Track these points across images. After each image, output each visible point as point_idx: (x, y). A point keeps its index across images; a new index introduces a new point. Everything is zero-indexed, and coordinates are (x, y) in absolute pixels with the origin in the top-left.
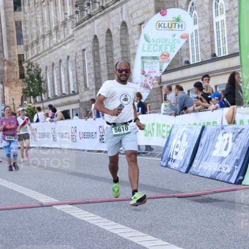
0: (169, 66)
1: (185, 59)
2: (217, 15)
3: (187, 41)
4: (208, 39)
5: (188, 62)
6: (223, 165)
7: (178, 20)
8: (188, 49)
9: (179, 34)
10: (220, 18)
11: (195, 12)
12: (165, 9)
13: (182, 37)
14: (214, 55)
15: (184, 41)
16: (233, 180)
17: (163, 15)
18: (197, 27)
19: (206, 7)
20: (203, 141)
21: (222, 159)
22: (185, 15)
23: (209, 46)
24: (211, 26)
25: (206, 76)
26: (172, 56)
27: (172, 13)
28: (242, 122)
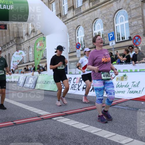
0: (19, 63)
1: (23, 62)
2: (30, 52)
3: (23, 58)
4: (28, 58)
5: (24, 62)
6: (31, 85)
7: (21, 53)
8: (24, 60)
9: (21, 56)
10: (31, 53)
11: (25, 52)
12: (18, 50)
13: (22, 57)
14: (29, 61)
15: (22, 58)
16: (33, 88)
17: (18, 52)
18: (26, 55)
19: (28, 51)
20: (26, 80)
21: (31, 83)
22: (23, 52)
23: (28, 59)
24: (29, 54)
25: (27, 66)
26: (20, 61)
27: (20, 51)
28: (35, 75)
